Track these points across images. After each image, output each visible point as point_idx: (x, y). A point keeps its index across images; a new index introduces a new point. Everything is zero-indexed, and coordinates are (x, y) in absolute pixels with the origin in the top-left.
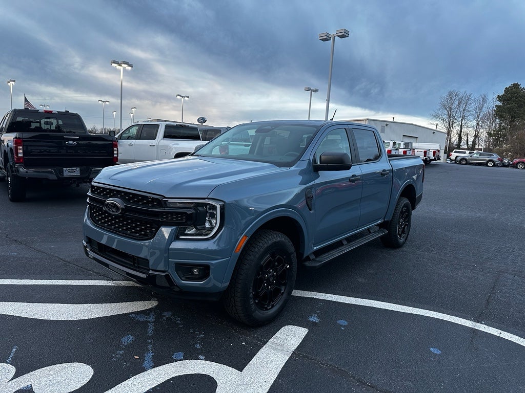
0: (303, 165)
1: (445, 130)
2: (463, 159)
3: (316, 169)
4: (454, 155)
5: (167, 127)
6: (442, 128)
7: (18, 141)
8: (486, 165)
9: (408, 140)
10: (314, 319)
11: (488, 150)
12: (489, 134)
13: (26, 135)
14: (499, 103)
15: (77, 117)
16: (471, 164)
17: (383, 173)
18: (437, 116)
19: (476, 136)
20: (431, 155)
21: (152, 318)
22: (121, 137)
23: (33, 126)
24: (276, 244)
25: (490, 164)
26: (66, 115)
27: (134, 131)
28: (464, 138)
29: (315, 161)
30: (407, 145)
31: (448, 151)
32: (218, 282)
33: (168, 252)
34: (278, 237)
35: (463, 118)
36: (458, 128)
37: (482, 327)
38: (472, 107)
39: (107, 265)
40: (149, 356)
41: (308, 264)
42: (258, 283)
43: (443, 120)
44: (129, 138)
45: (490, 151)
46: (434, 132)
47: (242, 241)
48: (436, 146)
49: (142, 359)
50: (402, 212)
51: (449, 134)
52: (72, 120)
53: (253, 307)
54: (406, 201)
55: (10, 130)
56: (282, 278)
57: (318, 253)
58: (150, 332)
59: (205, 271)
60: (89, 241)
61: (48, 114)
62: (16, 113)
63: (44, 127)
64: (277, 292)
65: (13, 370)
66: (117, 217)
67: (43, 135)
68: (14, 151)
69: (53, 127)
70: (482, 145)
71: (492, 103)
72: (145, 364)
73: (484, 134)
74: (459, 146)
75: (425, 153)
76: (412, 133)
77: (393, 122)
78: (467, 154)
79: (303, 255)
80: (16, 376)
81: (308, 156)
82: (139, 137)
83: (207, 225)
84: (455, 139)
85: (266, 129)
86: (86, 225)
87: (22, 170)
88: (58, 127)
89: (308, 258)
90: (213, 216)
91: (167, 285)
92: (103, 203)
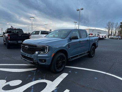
0: (68, 38)
1: (108, 31)
2: (112, 38)
3: (71, 39)
4: (110, 37)
5: (41, 31)
6: (107, 30)
7: (8, 35)
8: (117, 39)
9: (98, 34)
10: (70, 72)
11: (118, 36)
12: (119, 32)
13: (10, 34)
14: (121, 24)
15: (21, 30)
16: (114, 39)
17: (87, 40)
18: (106, 28)
19: (115, 32)
20: (104, 37)
21: (35, 72)
22: (31, 34)
23: (12, 32)
24: (61, 55)
25: (119, 39)
26: (19, 29)
27: (34, 33)
28: (113, 33)
29: (70, 38)
30: (98, 35)
31: (108, 36)
32: (48, 63)
33: (37, 57)
34: (62, 54)
35: (112, 28)
36: (111, 30)
37: (108, 74)
38: (114, 25)
39: (26, 60)
40: (34, 79)
41: (69, 60)
42: (57, 64)
43: (107, 29)
44: (33, 34)
45: (119, 36)
46: (105, 31)
47: (53, 54)
48: (105, 35)
49: (32, 79)
50: (93, 49)
51: (109, 32)
52: (20, 30)
53: (56, 69)
54: (93, 47)
55: (7, 33)
56: (63, 63)
57: (72, 58)
58: (34, 74)
59: (45, 61)
60: (22, 55)
61: (15, 29)
62: (8, 29)
63: (14, 32)
64: (62, 66)
65: (6, 81)
66: (27, 50)
67: (14, 34)
68: (8, 37)
69: (16, 32)
70: (117, 34)
71: (119, 24)
72: (33, 80)
73: (117, 32)
74: (111, 35)
75: (102, 36)
76: (100, 32)
77: (95, 29)
78: (113, 37)
79: (67, 58)
80: (6, 82)
81: (69, 36)
82: (35, 34)
83: (46, 51)
84: (110, 33)
85: (60, 31)
86: (21, 52)
87: (9, 41)
88: (17, 32)
89: (69, 59)
90: (47, 49)
91: (37, 64)
92: (24, 47)
